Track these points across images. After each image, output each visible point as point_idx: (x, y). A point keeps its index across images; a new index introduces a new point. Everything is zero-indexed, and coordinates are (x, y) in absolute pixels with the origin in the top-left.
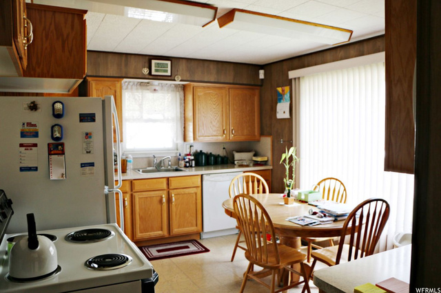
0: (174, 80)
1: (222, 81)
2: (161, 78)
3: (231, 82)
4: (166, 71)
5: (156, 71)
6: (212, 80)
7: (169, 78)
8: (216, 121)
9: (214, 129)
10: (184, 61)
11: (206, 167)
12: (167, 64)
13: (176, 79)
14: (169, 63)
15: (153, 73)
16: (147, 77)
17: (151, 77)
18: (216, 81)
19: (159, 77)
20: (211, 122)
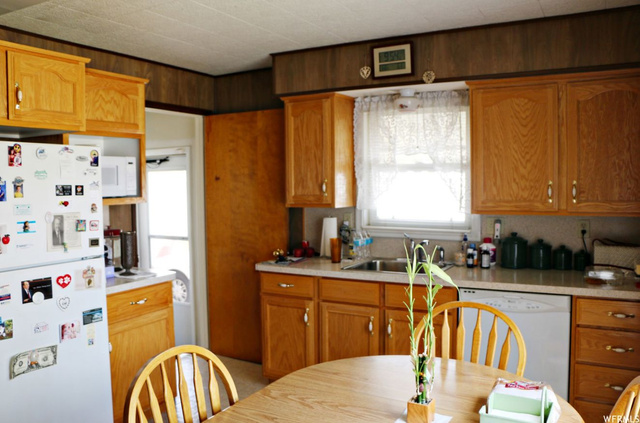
0: (422, 82)
1: (538, 67)
2: (396, 80)
3: (565, 65)
4: (402, 66)
5: (382, 68)
6: (512, 70)
7: (412, 79)
8: (529, 165)
9: (523, 183)
10: (442, 38)
11: (522, 272)
12: (403, 51)
13: (425, 79)
14: (407, 48)
15: (378, 73)
16: (369, 83)
17: (376, 82)
18: (521, 69)
19: (391, 81)
20: (516, 169)
